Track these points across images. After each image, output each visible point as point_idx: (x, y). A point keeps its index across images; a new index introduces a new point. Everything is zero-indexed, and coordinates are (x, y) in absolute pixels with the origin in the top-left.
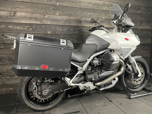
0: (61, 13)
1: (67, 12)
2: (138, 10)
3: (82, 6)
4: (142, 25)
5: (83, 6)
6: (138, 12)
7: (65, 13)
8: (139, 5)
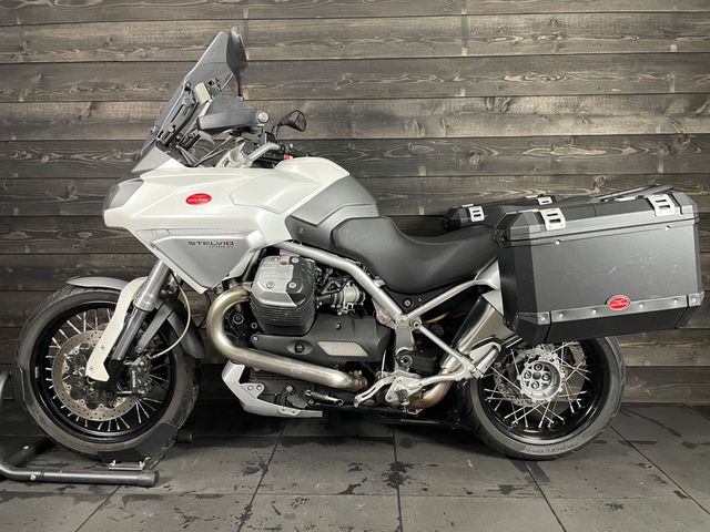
0: (261, 90)
1: (287, 85)
2: (670, 35)
3: (354, 52)
4: (699, 111)
5: (360, 51)
6: (674, 48)
7: (279, 88)
8: (675, 9)
